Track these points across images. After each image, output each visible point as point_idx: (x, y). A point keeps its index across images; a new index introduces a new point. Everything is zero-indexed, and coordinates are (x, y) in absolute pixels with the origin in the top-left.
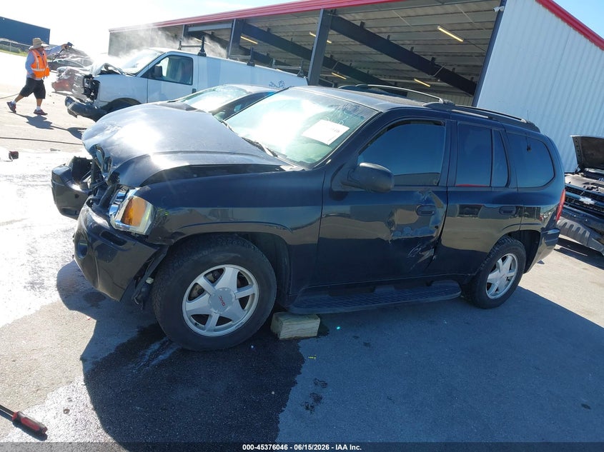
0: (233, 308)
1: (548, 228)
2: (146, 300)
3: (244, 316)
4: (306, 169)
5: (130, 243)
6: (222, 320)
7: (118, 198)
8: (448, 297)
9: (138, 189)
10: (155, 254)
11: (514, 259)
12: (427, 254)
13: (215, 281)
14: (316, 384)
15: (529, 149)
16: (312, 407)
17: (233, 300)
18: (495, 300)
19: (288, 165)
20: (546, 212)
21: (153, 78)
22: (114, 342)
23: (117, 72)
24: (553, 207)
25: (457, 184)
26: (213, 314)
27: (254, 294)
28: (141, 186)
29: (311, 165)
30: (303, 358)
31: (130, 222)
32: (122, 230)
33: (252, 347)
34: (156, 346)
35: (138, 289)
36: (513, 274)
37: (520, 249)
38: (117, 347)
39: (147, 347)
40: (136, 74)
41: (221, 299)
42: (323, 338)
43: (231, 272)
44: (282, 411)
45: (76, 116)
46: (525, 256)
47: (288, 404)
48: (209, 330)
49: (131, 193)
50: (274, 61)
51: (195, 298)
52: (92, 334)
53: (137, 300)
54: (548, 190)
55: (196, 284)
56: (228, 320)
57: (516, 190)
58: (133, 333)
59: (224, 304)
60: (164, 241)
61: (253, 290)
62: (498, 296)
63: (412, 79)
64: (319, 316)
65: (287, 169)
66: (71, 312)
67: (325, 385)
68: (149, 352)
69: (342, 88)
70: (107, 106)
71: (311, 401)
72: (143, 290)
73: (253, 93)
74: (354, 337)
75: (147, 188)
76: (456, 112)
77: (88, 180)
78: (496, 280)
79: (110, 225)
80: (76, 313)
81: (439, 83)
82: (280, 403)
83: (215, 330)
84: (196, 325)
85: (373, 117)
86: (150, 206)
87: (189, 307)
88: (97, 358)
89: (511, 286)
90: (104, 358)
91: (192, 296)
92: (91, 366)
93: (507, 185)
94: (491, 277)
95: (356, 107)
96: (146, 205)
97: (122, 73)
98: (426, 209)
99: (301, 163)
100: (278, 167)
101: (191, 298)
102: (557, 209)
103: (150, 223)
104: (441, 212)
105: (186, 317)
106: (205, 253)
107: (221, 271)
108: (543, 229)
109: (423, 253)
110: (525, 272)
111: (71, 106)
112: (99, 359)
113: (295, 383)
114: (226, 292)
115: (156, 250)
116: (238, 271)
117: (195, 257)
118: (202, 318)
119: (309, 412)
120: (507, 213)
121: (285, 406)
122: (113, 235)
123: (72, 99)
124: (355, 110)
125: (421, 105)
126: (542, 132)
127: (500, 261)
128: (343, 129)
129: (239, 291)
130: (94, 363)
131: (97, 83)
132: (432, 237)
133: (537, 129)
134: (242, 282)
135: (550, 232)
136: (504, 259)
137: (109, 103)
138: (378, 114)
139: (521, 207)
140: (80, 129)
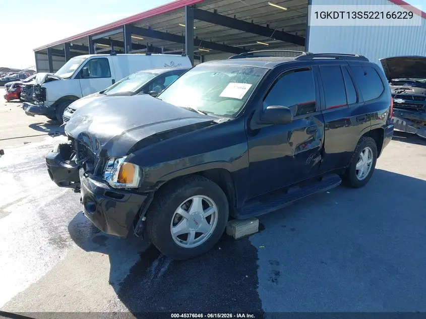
0: (202, 225)
1: (387, 125)
2: (144, 233)
3: (211, 229)
4: (231, 119)
5: (127, 196)
6: (198, 235)
7: (109, 166)
8: (335, 185)
9: (125, 157)
10: (146, 199)
11: (369, 150)
12: (317, 160)
13: (188, 209)
14: (272, 264)
15: (365, 74)
16: (276, 280)
17: (202, 219)
18: (363, 180)
19: (219, 119)
20: (383, 114)
21: (83, 77)
22: (127, 266)
23: (56, 78)
24: (387, 110)
25: (327, 107)
26: (191, 232)
27: (215, 212)
28: (127, 154)
29: (233, 116)
30: (256, 249)
31: (125, 182)
32: (119, 188)
33: (220, 248)
34: (156, 263)
35: (137, 227)
36: (371, 160)
37: (373, 143)
38: (131, 270)
39: (151, 265)
40: (70, 78)
41: (195, 221)
42: (263, 232)
43: (197, 200)
44: (258, 287)
45: (34, 116)
46: (376, 147)
47: (259, 281)
48: (191, 244)
49: (121, 161)
50: (162, 49)
51: (177, 224)
52: (110, 265)
53: (138, 234)
54: (382, 99)
55: (177, 213)
56: (201, 234)
57: (363, 104)
58: (137, 258)
59: (197, 223)
60: (151, 189)
61: (213, 209)
62: (365, 177)
63: (255, 42)
64: (257, 218)
65: (218, 121)
66: (88, 253)
67: (278, 264)
68: (153, 268)
69: (232, 58)
70: (54, 103)
71: (274, 276)
72: (141, 226)
73: (160, 74)
74: (283, 226)
75: (132, 155)
76: (315, 59)
77: (75, 158)
78: (361, 166)
79: (110, 186)
80: (92, 253)
81: (275, 41)
82: (254, 282)
83: (194, 243)
84: (181, 242)
85: (266, 74)
86: (137, 167)
87: (175, 231)
88: (120, 280)
89: (371, 169)
90: (125, 280)
91: (175, 223)
92: (119, 287)
93: (357, 101)
94: (358, 165)
95: (251, 70)
96: (134, 167)
97: (60, 79)
98: (312, 129)
99: (226, 116)
100: (212, 121)
101: (175, 225)
102: (390, 110)
103: (139, 179)
104: (321, 129)
105: (174, 238)
106: (179, 191)
107: (191, 201)
108: (384, 126)
109: (314, 160)
110: (378, 157)
111: (28, 109)
112: (122, 281)
113: (258, 266)
114: (197, 215)
115: (146, 197)
116: (202, 198)
117: (174, 196)
118: (184, 237)
119: (275, 284)
120: (362, 120)
121: (258, 283)
122: (113, 193)
123: (27, 105)
124: (252, 71)
125: (293, 59)
126: (370, 61)
127: (362, 154)
128: (248, 86)
129: (205, 212)
130: (120, 284)
131: (44, 89)
132: (319, 147)
133: (367, 60)
134: (205, 205)
135: (389, 127)
136: (364, 152)
137: (56, 102)
138: (269, 71)
139: (369, 114)
140: (38, 124)
